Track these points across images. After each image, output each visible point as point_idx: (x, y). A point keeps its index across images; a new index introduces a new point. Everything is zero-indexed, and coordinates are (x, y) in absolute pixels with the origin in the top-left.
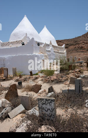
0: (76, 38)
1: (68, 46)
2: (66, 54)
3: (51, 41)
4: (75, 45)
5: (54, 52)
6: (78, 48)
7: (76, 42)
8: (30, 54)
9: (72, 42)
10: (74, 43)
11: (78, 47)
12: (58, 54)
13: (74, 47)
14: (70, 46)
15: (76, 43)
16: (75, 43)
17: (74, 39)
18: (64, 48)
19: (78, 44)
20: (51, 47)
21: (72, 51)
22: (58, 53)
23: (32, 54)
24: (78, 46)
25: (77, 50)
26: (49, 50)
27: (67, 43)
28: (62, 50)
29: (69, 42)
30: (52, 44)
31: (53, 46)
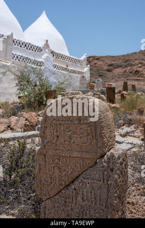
0: (128, 55)
1: (111, 67)
2: (89, 75)
3: (47, 41)
4: (126, 66)
5: (55, 66)
6: (131, 73)
7: (127, 61)
9: (120, 61)
10: (123, 64)
11: (131, 71)
13: (124, 70)
14: (115, 68)
15: (128, 63)
16: (125, 64)
17: (123, 56)
18: (85, 62)
19: (131, 65)
20: (46, 55)
21: (119, 78)
22: (65, 69)
24: (131, 69)
25: (127, 77)
26: (41, 60)
27: (109, 62)
28: (77, 66)
29: (114, 61)
30: (49, 47)
31: (52, 52)
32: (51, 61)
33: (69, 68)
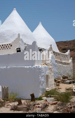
2: (72, 64)
3: (51, 45)
5: (56, 61)
8: (30, 66)
12: (61, 65)
18: (69, 56)
20: (51, 55)
22: (61, 63)
23: (32, 66)
28: (66, 59)
30: (52, 49)
31: (54, 52)
32: (54, 58)
33: (62, 61)
